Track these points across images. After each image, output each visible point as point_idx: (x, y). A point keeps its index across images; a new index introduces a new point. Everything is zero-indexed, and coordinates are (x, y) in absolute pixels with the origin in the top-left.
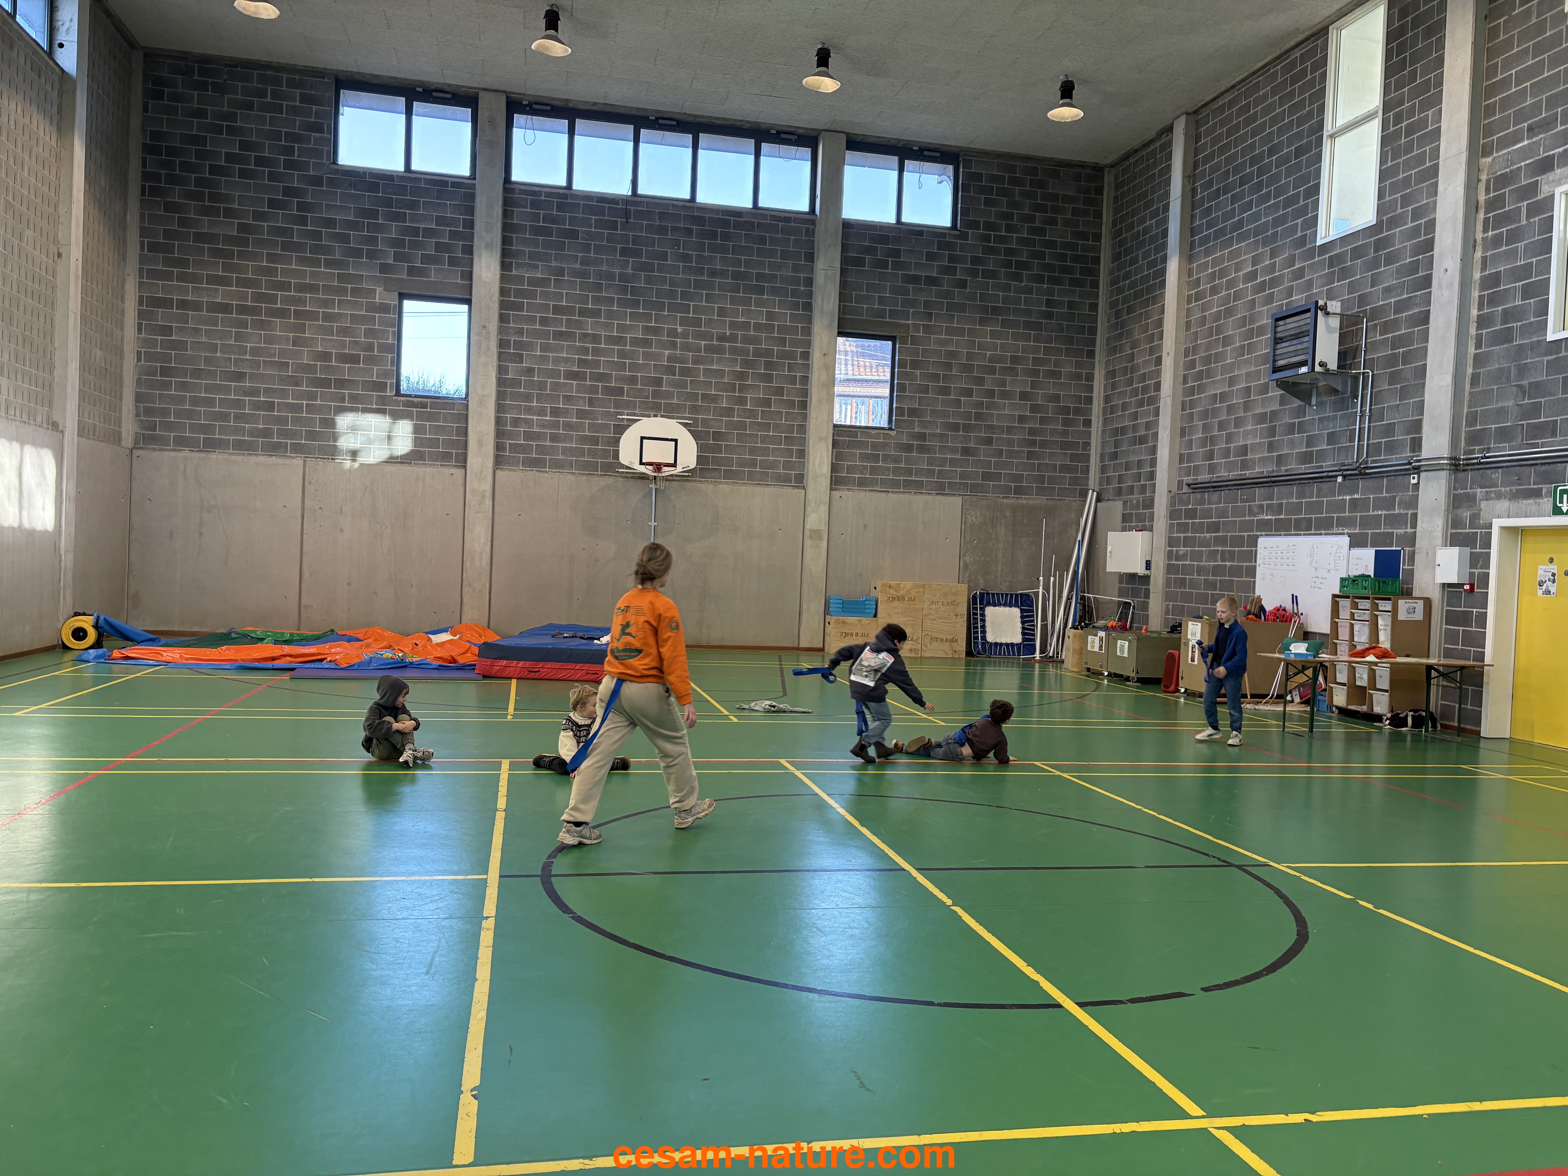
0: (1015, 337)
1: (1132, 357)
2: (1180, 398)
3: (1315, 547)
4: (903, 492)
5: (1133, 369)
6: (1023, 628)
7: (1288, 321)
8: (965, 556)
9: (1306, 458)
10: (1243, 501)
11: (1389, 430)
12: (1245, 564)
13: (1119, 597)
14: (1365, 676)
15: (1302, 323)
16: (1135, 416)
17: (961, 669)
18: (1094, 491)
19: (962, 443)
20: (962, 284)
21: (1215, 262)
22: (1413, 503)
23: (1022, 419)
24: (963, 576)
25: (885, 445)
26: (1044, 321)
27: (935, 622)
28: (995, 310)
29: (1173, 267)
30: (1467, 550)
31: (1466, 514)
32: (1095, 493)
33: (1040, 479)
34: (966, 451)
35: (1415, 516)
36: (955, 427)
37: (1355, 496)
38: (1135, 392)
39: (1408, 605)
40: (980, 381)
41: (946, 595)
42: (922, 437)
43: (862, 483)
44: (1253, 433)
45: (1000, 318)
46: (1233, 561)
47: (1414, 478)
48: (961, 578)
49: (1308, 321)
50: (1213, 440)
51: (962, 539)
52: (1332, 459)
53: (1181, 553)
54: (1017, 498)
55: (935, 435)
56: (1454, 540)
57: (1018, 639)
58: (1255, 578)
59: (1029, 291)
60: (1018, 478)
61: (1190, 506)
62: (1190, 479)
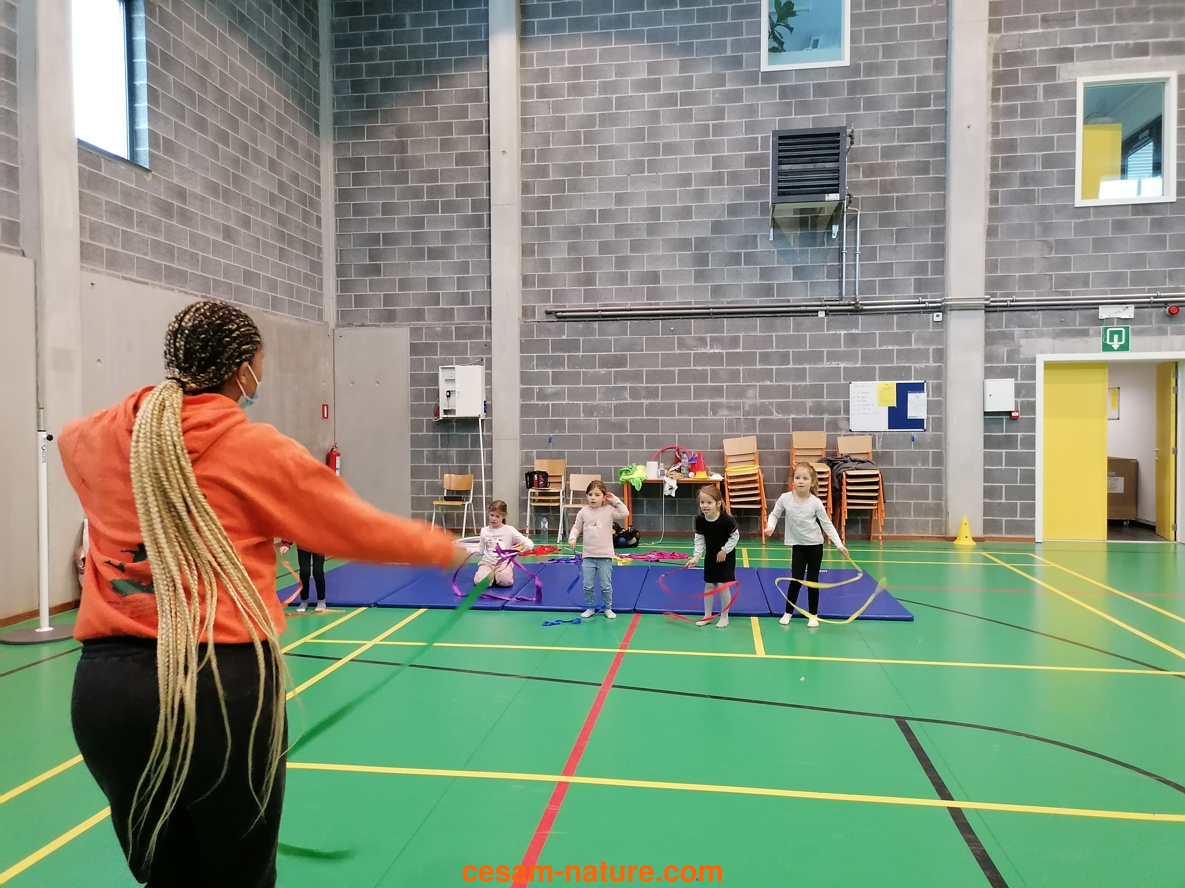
0: (261, 72)
5: (406, 163)
9: (763, 290)
10: (666, 333)
16: (417, 223)
19: (223, 218)
21: (576, 57)
22: (939, 338)
23: (272, 198)
26: (283, 63)
30: (1012, 381)
31: (1004, 350)
33: (290, 291)
35: (942, 352)
37: (853, 331)
40: (235, 125)
43: (113, 262)
44: (667, 259)
45: (247, 34)
47: (938, 316)
50: (591, 263)
52: (803, 294)
53: (549, 391)
56: (996, 373)
59: (269, 11)
60: (273, 286)
61: (564, 337)
62: (550, 306)
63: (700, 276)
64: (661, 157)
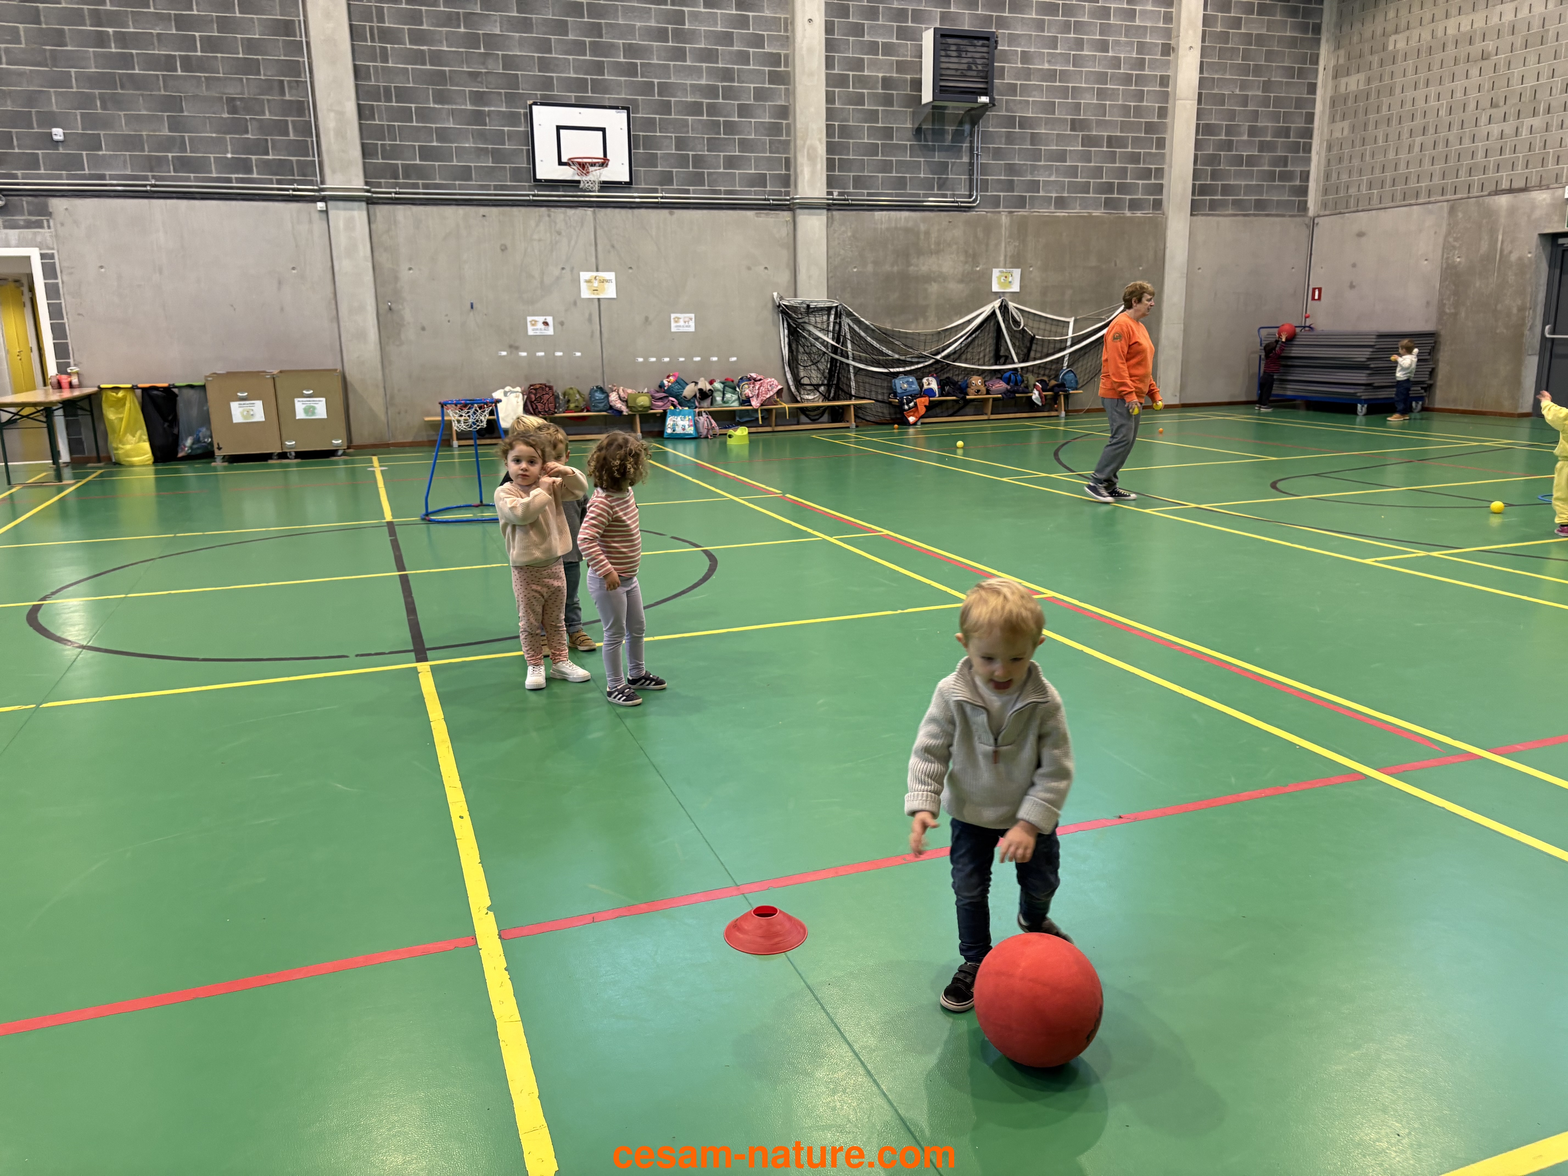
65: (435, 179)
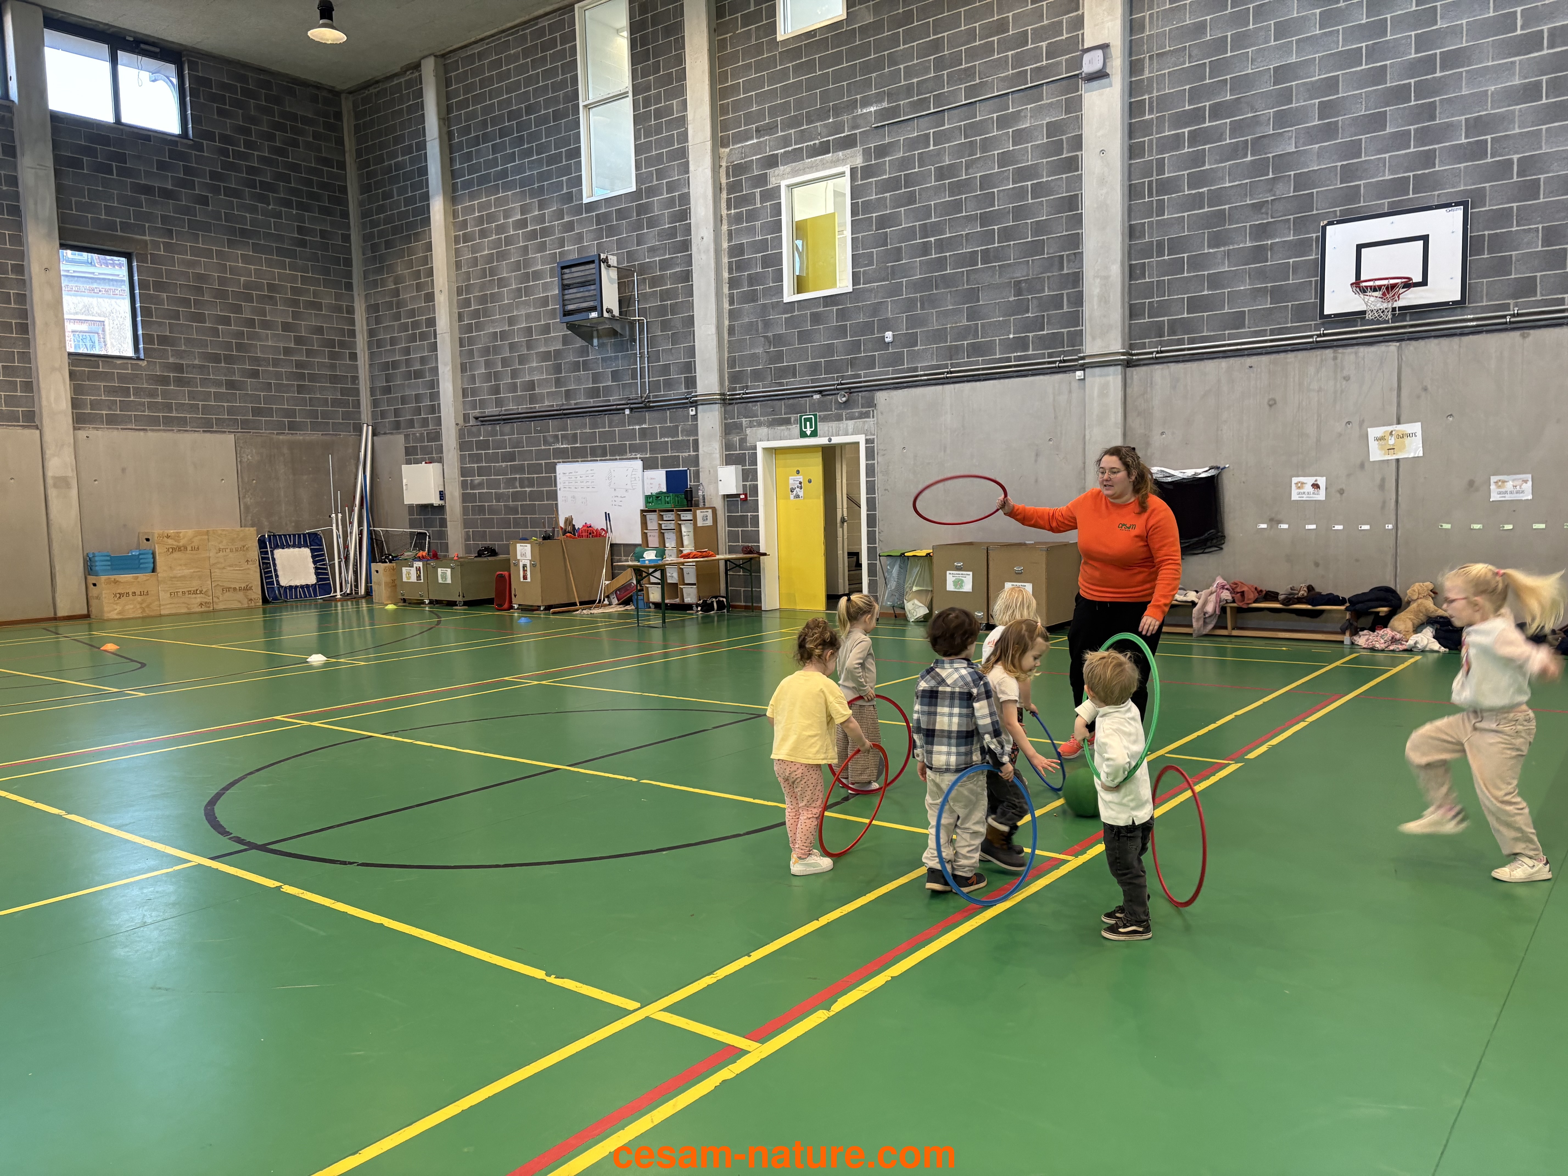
0: (269, 263)
1: (397, 293)
2: (457, 335)
3: (612, 471)
4: (164, 430)
5: (399, 305)
6: (316, 568)
7: (574, 269)
8: (244, 497)
9: (594, 393)
10: (536, 432)
11: (666, 370)
12: (545, 489)
13: (410, 528)
14: (675, 575)
15: (587, 273)
16: (407, 351)
17: (258, 618)
18: (368, 425)
19: (226, 376)
20: (204, 201)
21: (482, 207)
22: (694, 430)
23: (287, 351)
24: (245, 520)
25: (133, 378)
26: (298, 249)
27: (224, 571)
28: (244, 233)
29: (437, 208)
30: (740, 467)
31: (736, 439)
32: (370, 427)
33: (314, 414)
34: (231, 385)
35: (696, 442)
36: (216, 358)
37: (644, 426)
38: (404, 327)
39: (702, 514)
40: (237, 309)
41: (233, 540)
42: (179, 368)
43: (112, 421)
44: (539, 369)
45: (251, 241)
46: (533, 486)
47: (692, 410)
48: (243, 521)
49: (593, 271)
50: (497, 376)
51: (240, 480)
52: (618, 394)
53: (476, 482)
54: (292, 434)
55: (194, 366)
56: (729, 460)
57: (312, 579)
58: (557, 501)
59: (278, 215)
60: (291, 413)
61: (481, 438)
62: (477, 412)
63: (558, 382)
64: (531, 284)
65: (1203, 332)
